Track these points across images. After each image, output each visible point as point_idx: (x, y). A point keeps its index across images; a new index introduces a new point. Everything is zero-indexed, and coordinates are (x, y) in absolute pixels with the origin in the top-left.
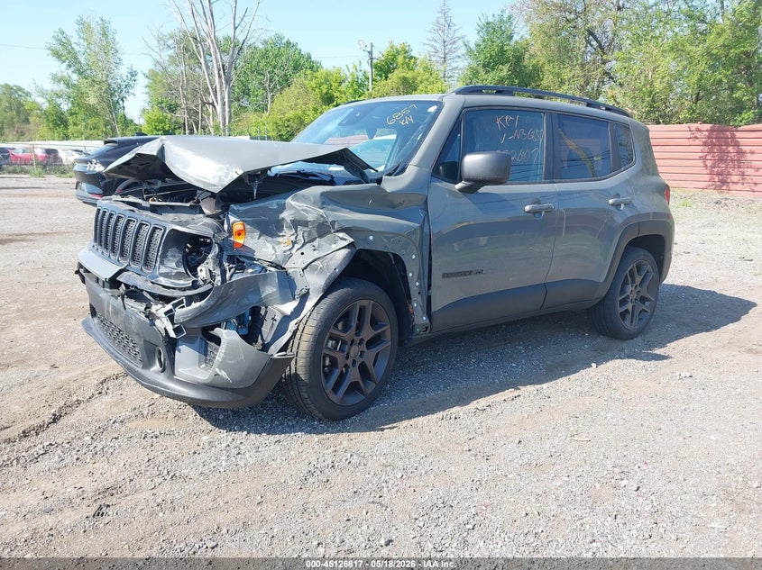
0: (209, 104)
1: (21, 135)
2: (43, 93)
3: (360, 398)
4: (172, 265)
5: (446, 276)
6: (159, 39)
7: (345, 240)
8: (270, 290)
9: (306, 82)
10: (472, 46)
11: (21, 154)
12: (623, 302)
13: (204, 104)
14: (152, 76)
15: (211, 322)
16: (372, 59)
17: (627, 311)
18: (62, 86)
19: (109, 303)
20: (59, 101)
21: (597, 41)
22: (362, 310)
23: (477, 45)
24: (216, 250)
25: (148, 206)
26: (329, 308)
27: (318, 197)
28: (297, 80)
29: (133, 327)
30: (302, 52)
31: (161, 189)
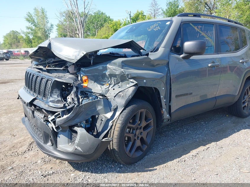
0: (77, 34)
1: (17, 47)
2: (24, 33)
3: (141, 153)
4: (56, 97)
5: (177, 96)
6: (60, 14)
7: (133, 82)
8: (100, 108)
9: (109, 25)
10: (165, 10)
11: (17, 53)
12: (244, 103)
13: (75, 34)
14: (58, 26)
15: (73, 123)
16: (130, 16)
17: (245, 106)
18: (30, 30)
19: (29, 113)
20: (29, 35)
21: (208, 7)
22: (141, 113)
23: (166, 10)
24: (75, 89)
25: (46, 70)
26: (127, 115)
27: (121, 63)
28: (106, 25)
29: (39, 125)
30: (107, 16)
31: (54, 62)
